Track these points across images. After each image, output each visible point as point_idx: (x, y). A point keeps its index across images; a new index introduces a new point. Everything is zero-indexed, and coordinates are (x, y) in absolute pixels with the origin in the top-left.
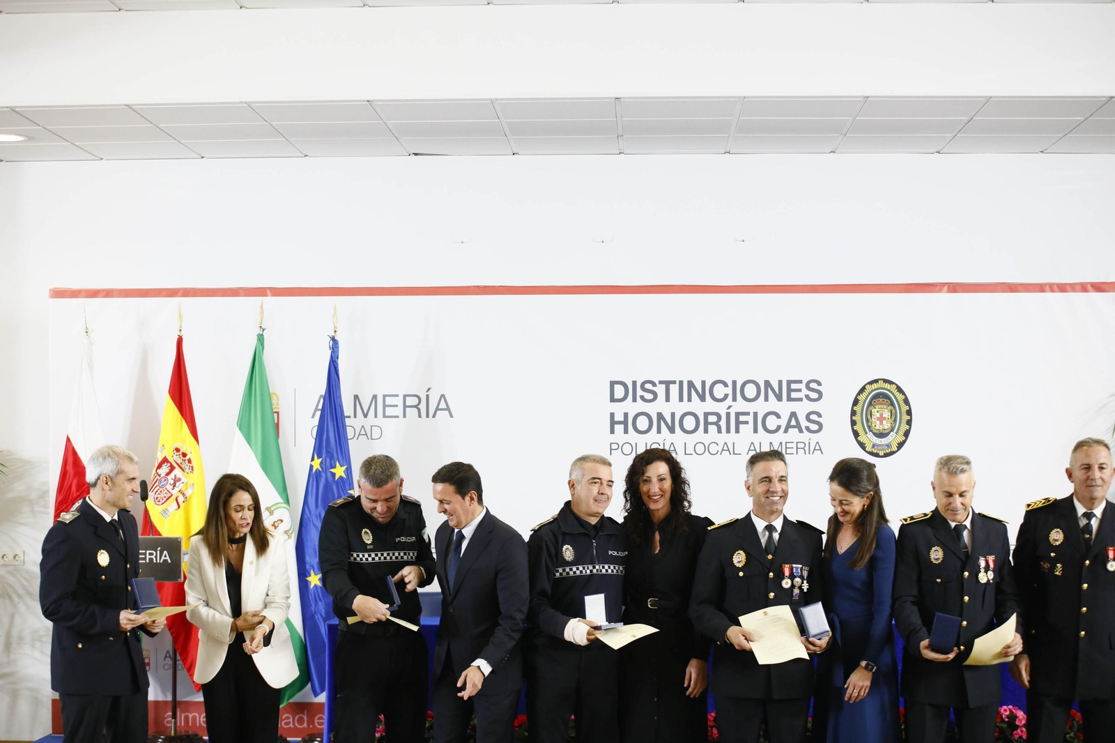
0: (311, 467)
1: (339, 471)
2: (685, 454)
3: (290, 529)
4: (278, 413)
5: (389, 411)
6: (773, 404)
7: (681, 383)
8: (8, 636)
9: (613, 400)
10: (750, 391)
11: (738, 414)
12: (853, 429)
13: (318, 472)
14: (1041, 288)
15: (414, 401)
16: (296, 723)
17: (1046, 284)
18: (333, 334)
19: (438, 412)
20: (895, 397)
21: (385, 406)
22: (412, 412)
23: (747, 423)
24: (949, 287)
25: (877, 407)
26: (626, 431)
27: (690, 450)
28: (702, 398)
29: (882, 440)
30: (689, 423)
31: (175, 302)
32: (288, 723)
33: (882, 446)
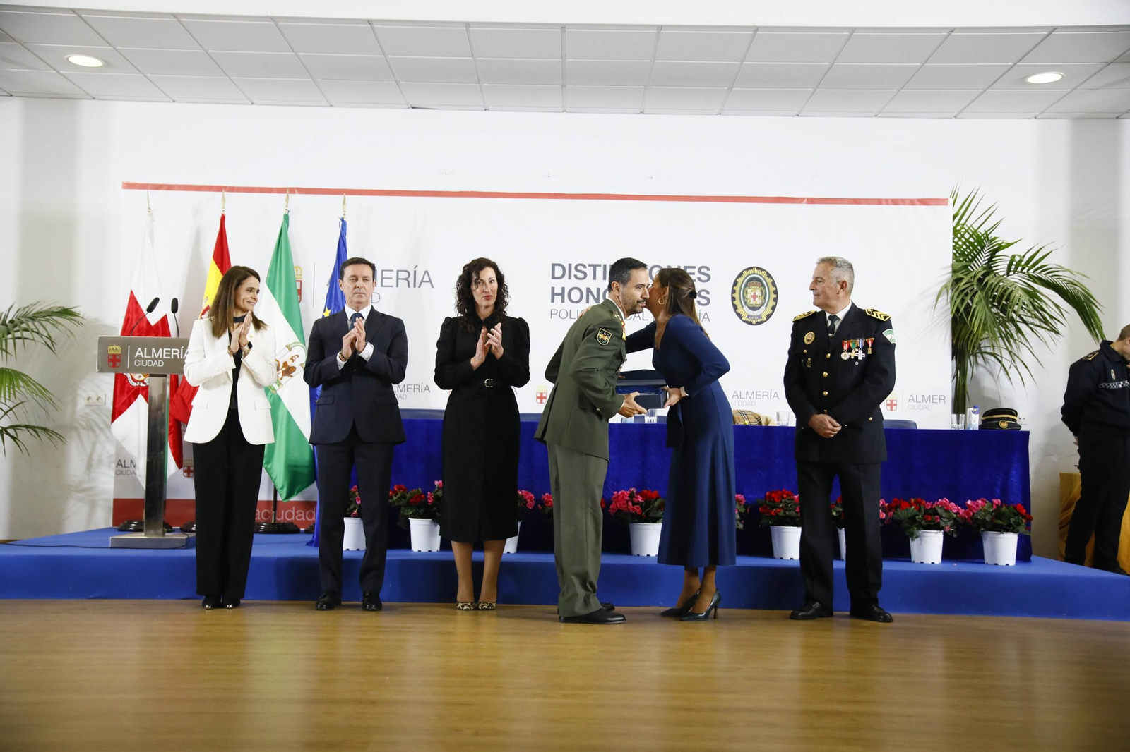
4: (301, 281)
5: (386, 282)
7: (605, 266)
8: (90, 459)
9: (553, 277)
12: (733, 303)
14: (879, 202)
15: (405, 275)
16: (307, 518)
18: (343, 216)
19: (423, 283)
20: (765, 280)
21: (382, 278)
22: (403, 283)
24: (807, 200)
25: (751, 287)
26: (563, 301)
29: (755, 312)
31: (221, 193)
32: (300, 517)
33: (755, 316)
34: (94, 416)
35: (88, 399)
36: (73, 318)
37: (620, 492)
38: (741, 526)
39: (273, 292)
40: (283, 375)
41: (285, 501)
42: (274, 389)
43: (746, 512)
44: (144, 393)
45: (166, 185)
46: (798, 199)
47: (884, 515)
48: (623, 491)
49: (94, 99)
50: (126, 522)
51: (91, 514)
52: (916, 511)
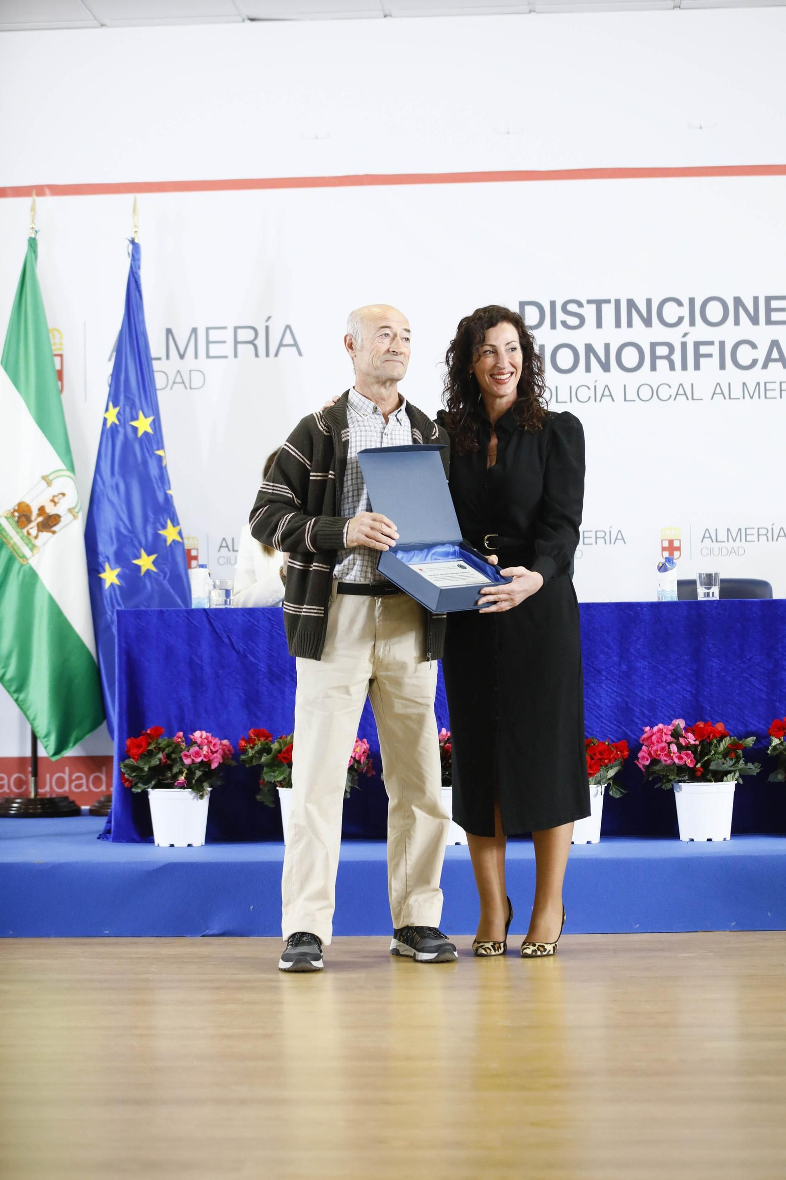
0: (105, 420)
1: (143, 424)
2: (625, 400)
3: (76, 506)
4: (61, 356)
5: (214, 350)
6: (747, 330)
7: (618, 302)
10: (714, 312)
11: (697, 345)
13: (114, 428)
15: (250, 335)
16: (91, 787)
18: (133, 235)
19: (282, 349)
21: (208, 342)
22: (246, 350)
23: (710, 356)
27: (632, 394)
28: (648, 322)
30: (630, 357)
32: (79, 786)
37: (655, 729)
39: (16, 382)
40: (39, 530)
41: (54, 759)
42: (24, 557)
48: (661, 726)
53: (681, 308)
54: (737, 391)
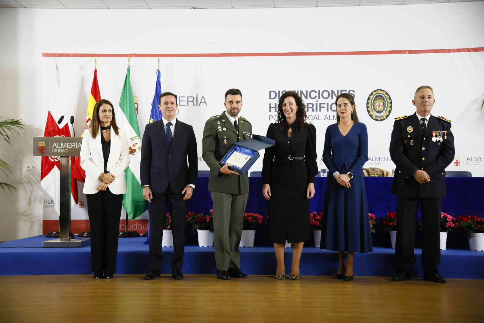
3: (141, 147)
4: (137, 104)
5: (182, 103)
8: (30, 199)
9: (270, 98)
10: (326, 95)
11: (320, 104)
12: (367, 110)
14: (449, 51)
15: (192, 99)
17: (451, 49)
18: (158, 69)
19: (201, 103)
20: (385, 97)
21: (180, 101)
22: (191, 103)
23: (324, 107)
24: (409, 52)
25: (377, 101)
28: (306, 98)
29: (379, 114)
31: (94, 58)
32: (140, 228)
33: (379, 116)
34: (31, 176)
35: (28, 167)
36: (19, 125)
38: (374, 231)
39: (123, 110)
41: (132, 220)
43: (376, 223)
44: (57, 164)
45: (65, 54)
46: (404, 51)
47: (453, 225)
49: (25, 7)
50: (50, 232)
51: (31, 228)
52: (472, 223)
53: (316, 93)
54: (332, 118)
